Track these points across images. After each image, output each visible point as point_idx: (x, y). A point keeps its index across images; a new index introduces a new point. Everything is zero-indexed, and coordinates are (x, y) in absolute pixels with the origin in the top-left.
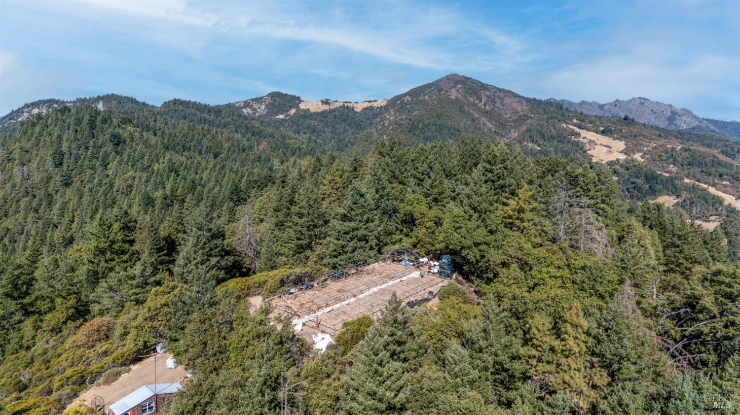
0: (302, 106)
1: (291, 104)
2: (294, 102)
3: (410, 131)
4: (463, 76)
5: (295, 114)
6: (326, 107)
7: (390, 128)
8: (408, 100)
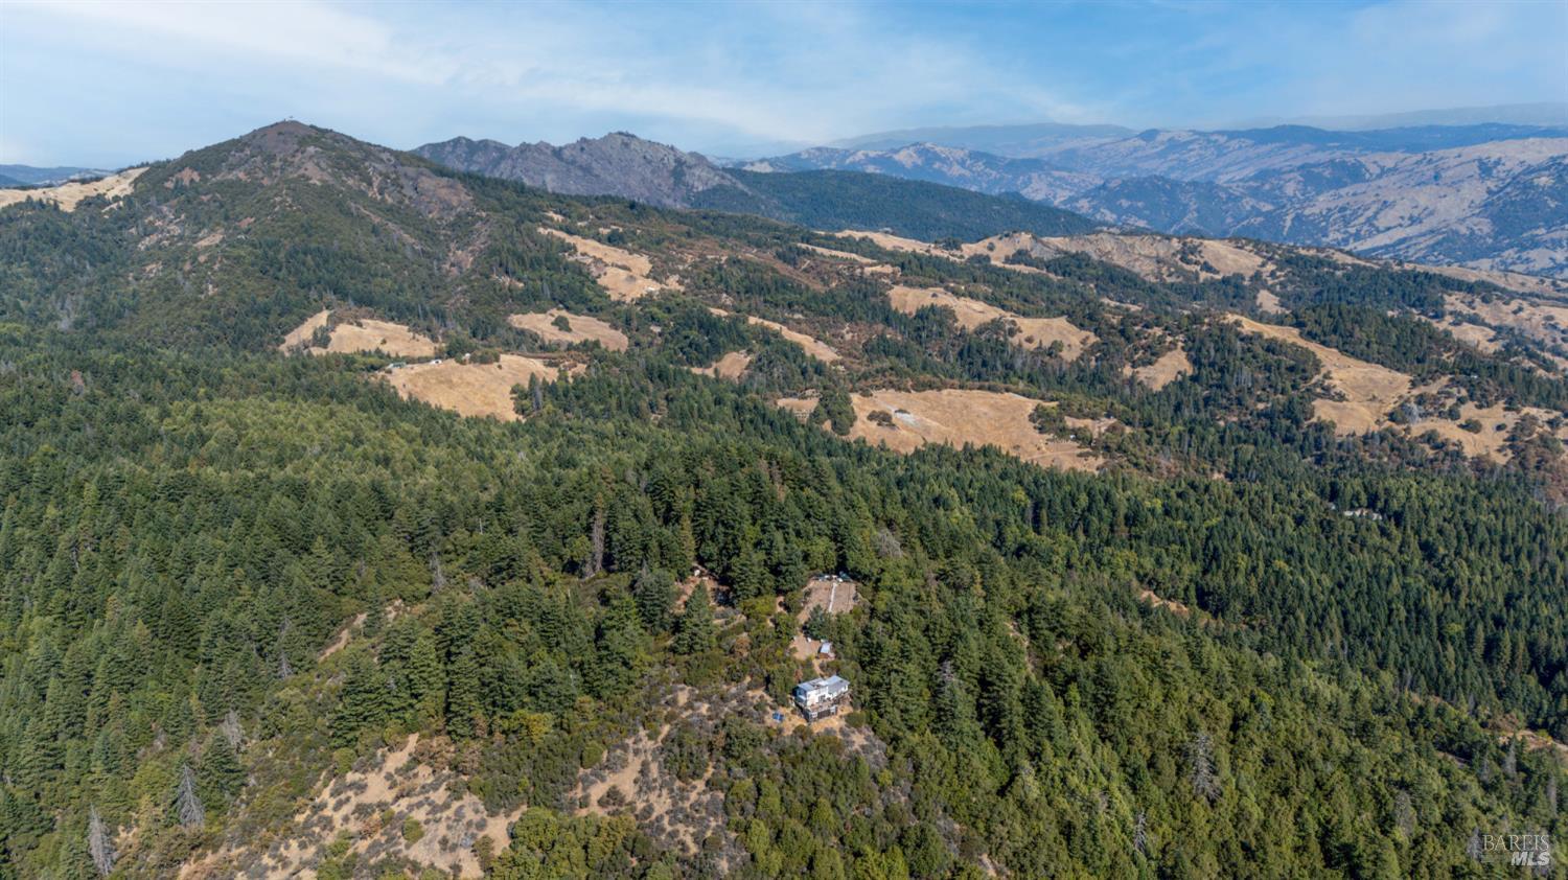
3: (264, 272)
4: (312, 127)
7: (216, 267)
8: (192, 181)
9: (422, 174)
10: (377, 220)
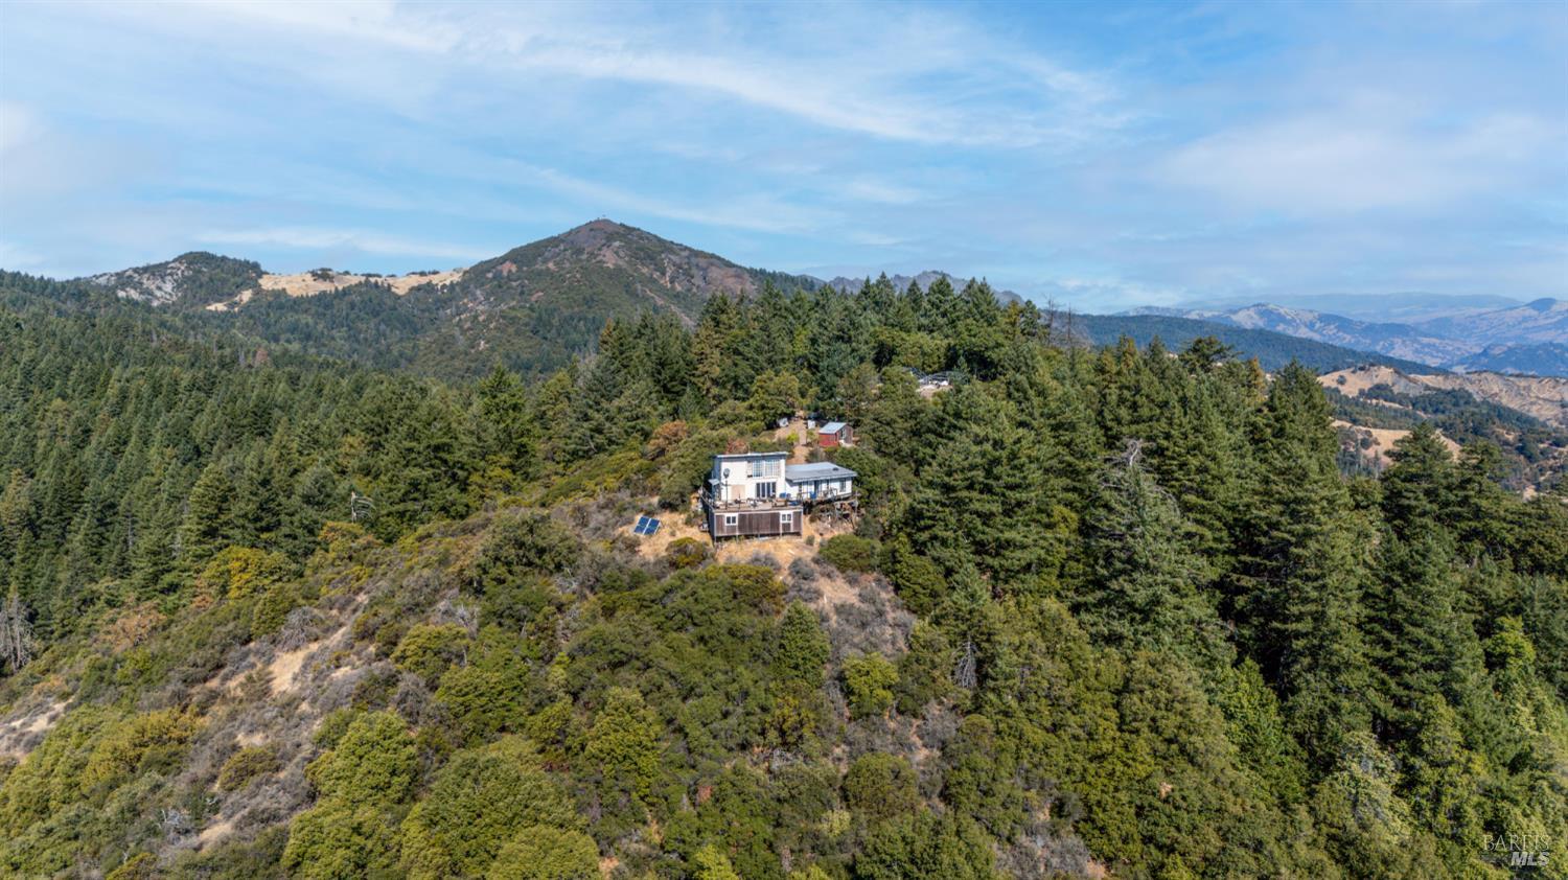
0: (266, 283)
1: (239, 280)
2: (245, 275)
3: (536, 333)
4: (622, 225)
5: (252, 300)
6: (326, 287)
7: (492, 326)
8: (510, 271)
9: (712, 264)
10: (660, 302)
